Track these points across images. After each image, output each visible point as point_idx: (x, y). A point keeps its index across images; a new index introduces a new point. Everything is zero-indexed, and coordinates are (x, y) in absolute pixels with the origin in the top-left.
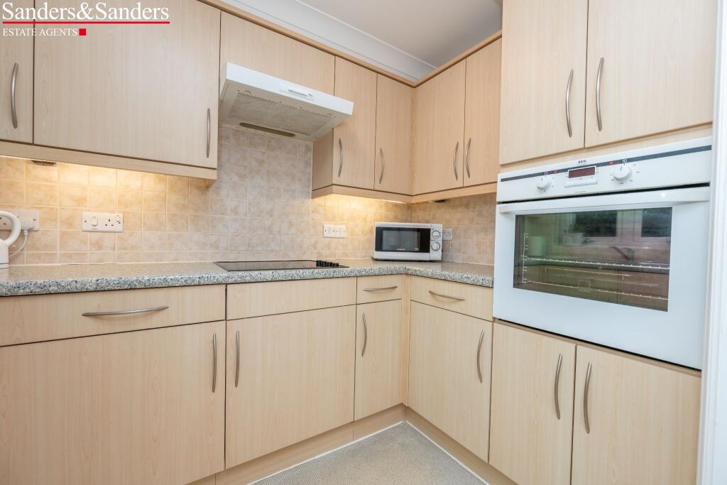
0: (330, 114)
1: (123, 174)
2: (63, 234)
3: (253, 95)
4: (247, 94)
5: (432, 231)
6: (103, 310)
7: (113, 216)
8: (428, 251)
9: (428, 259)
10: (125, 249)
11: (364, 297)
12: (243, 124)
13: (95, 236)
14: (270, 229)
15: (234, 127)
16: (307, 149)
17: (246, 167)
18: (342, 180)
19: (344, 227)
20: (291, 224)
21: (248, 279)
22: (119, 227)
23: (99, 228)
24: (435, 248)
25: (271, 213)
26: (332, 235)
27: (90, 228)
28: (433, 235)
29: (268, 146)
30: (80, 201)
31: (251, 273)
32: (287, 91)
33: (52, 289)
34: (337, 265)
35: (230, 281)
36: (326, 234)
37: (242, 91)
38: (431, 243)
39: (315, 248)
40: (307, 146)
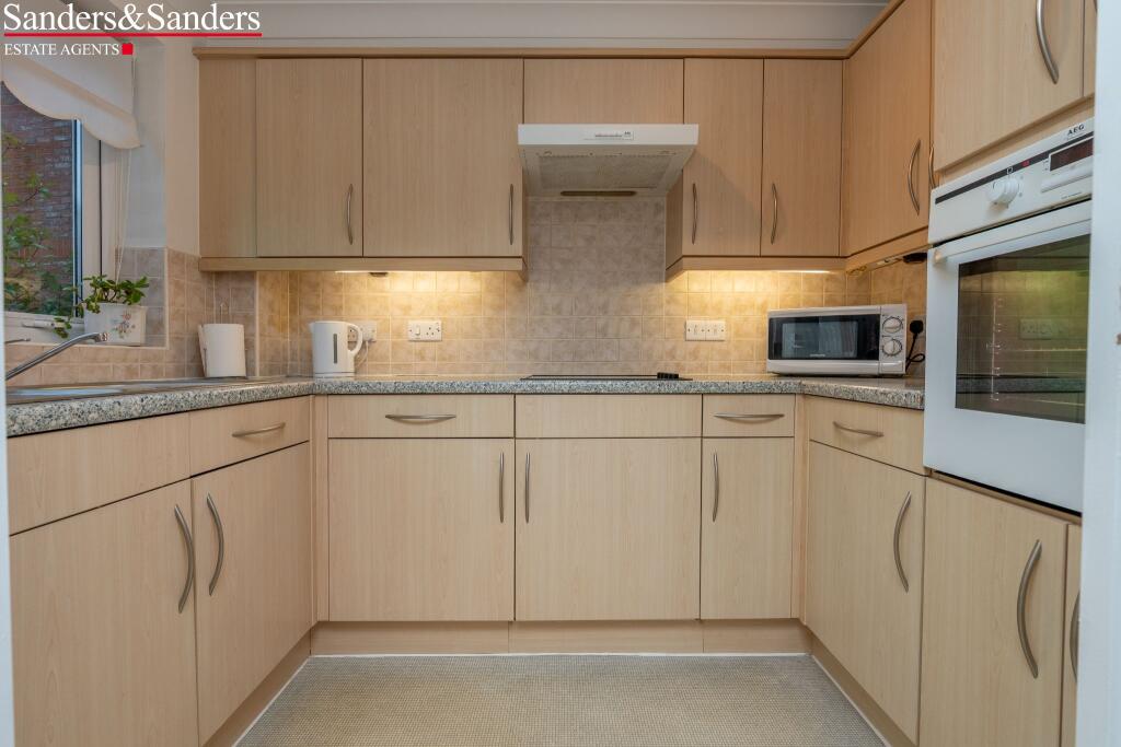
0: (666, 152)
1: (442, 275)
2: (394, 344)
3: (556, 154)
4: (549, 155)
5: (882, 320)
6: (401, 413)
7: (433, 323)
8: (874, 356)
9: (875, 372)
10: (444, 359)
11: (714, 427)
12: (564, 193)
13: (418, 346)
14: (603, 332)
15: (555, 200)
16: (658, 208)
17: (570, 249)
18: (699, 248)
19: (722, 323)
20: (634, 323)
21: (539, 389)
22: (438, 336)
23: (422, 337)
24: (889, 351)
25: (604, 308)
26: (701, 336)
27: (414, 337)
28: (887, 325)
29: (600, 216)
30: (407, 309)
31: (543, 382)
32: (593, 137)
33: (364, 389)
34: (676, 377)
35: (518, 390)
36: (690, 335)
37: (541, 154)
38: (882, 342)
39: (673, 357)
40: (657, 205)
